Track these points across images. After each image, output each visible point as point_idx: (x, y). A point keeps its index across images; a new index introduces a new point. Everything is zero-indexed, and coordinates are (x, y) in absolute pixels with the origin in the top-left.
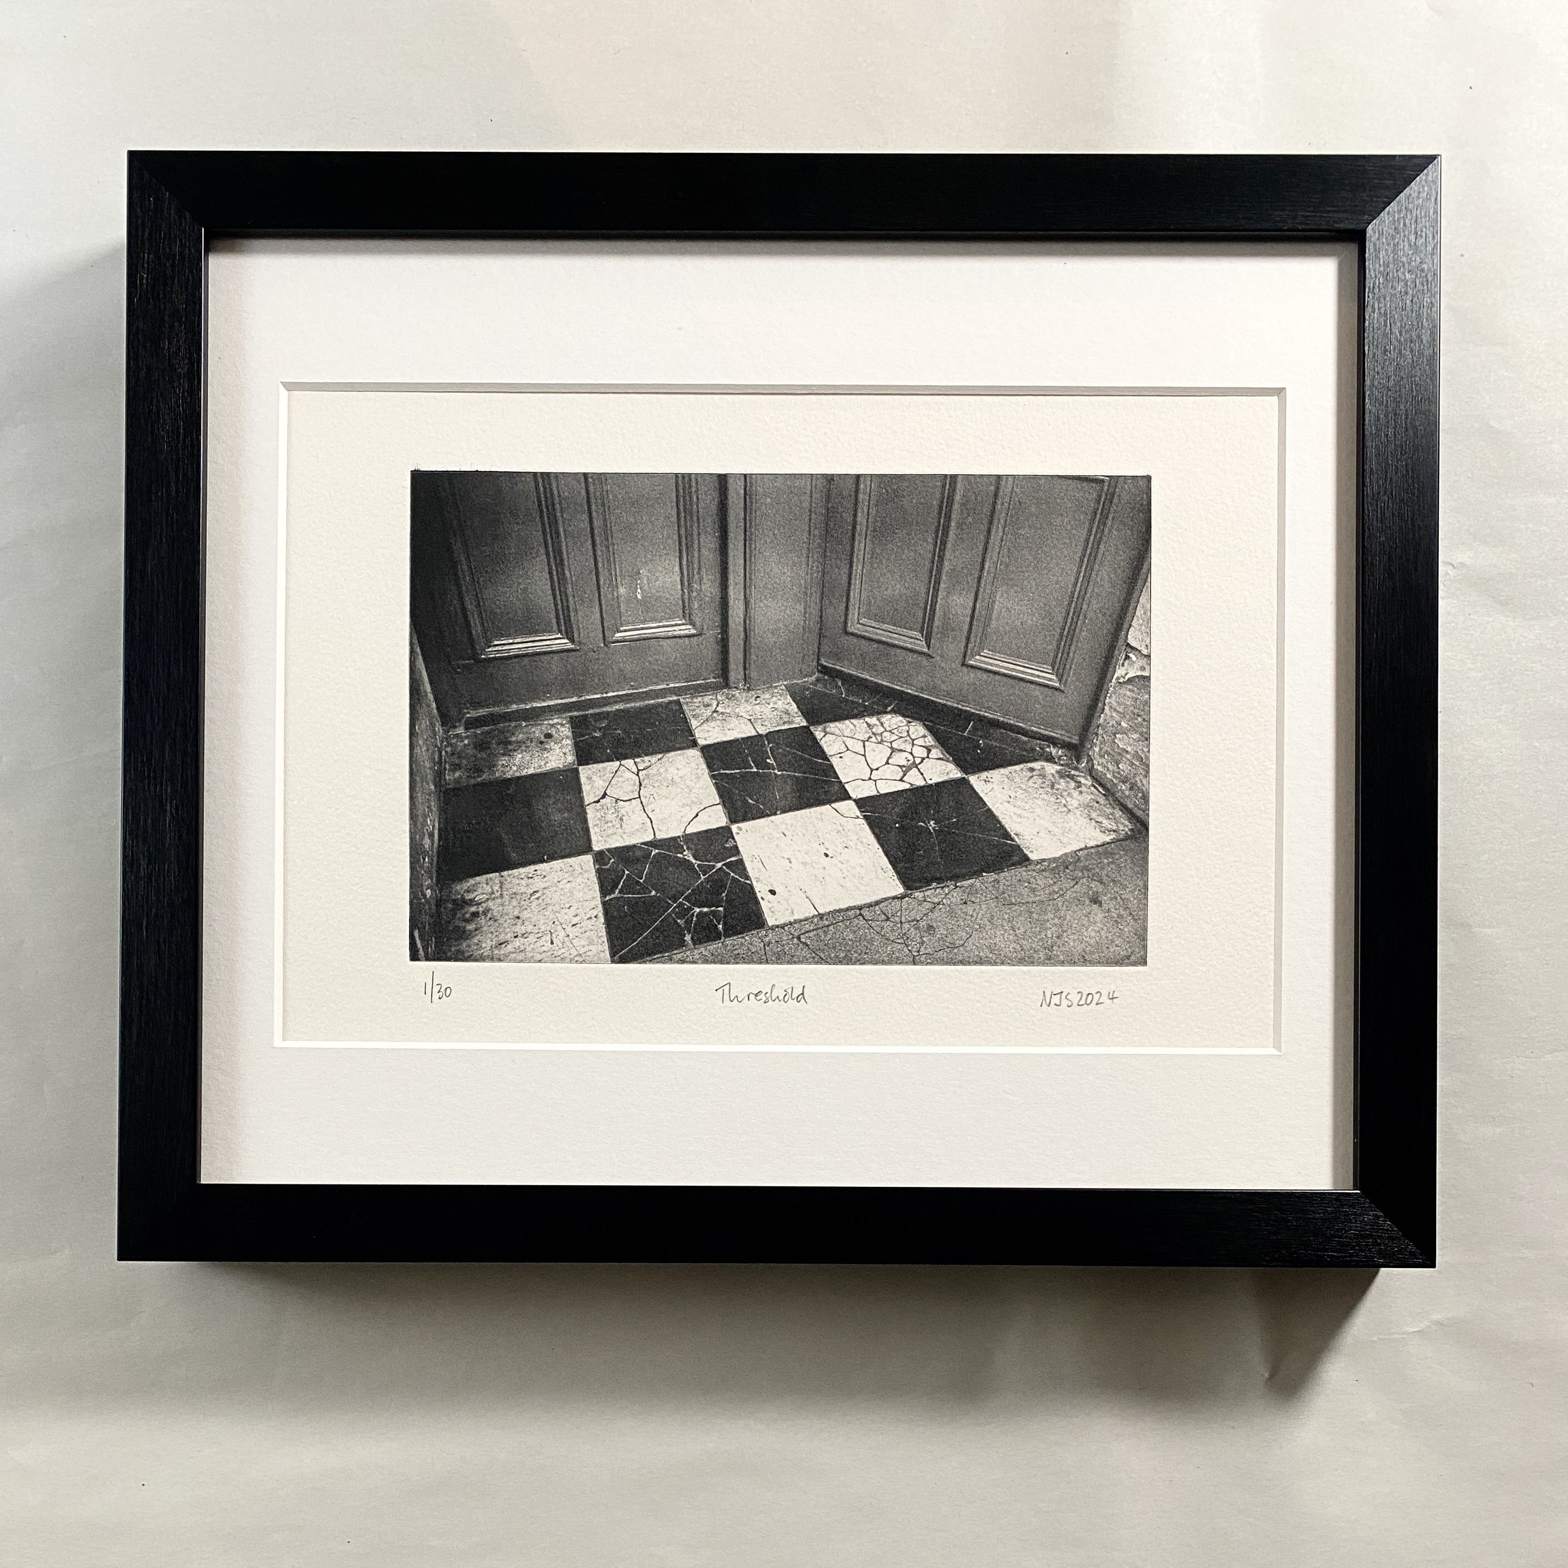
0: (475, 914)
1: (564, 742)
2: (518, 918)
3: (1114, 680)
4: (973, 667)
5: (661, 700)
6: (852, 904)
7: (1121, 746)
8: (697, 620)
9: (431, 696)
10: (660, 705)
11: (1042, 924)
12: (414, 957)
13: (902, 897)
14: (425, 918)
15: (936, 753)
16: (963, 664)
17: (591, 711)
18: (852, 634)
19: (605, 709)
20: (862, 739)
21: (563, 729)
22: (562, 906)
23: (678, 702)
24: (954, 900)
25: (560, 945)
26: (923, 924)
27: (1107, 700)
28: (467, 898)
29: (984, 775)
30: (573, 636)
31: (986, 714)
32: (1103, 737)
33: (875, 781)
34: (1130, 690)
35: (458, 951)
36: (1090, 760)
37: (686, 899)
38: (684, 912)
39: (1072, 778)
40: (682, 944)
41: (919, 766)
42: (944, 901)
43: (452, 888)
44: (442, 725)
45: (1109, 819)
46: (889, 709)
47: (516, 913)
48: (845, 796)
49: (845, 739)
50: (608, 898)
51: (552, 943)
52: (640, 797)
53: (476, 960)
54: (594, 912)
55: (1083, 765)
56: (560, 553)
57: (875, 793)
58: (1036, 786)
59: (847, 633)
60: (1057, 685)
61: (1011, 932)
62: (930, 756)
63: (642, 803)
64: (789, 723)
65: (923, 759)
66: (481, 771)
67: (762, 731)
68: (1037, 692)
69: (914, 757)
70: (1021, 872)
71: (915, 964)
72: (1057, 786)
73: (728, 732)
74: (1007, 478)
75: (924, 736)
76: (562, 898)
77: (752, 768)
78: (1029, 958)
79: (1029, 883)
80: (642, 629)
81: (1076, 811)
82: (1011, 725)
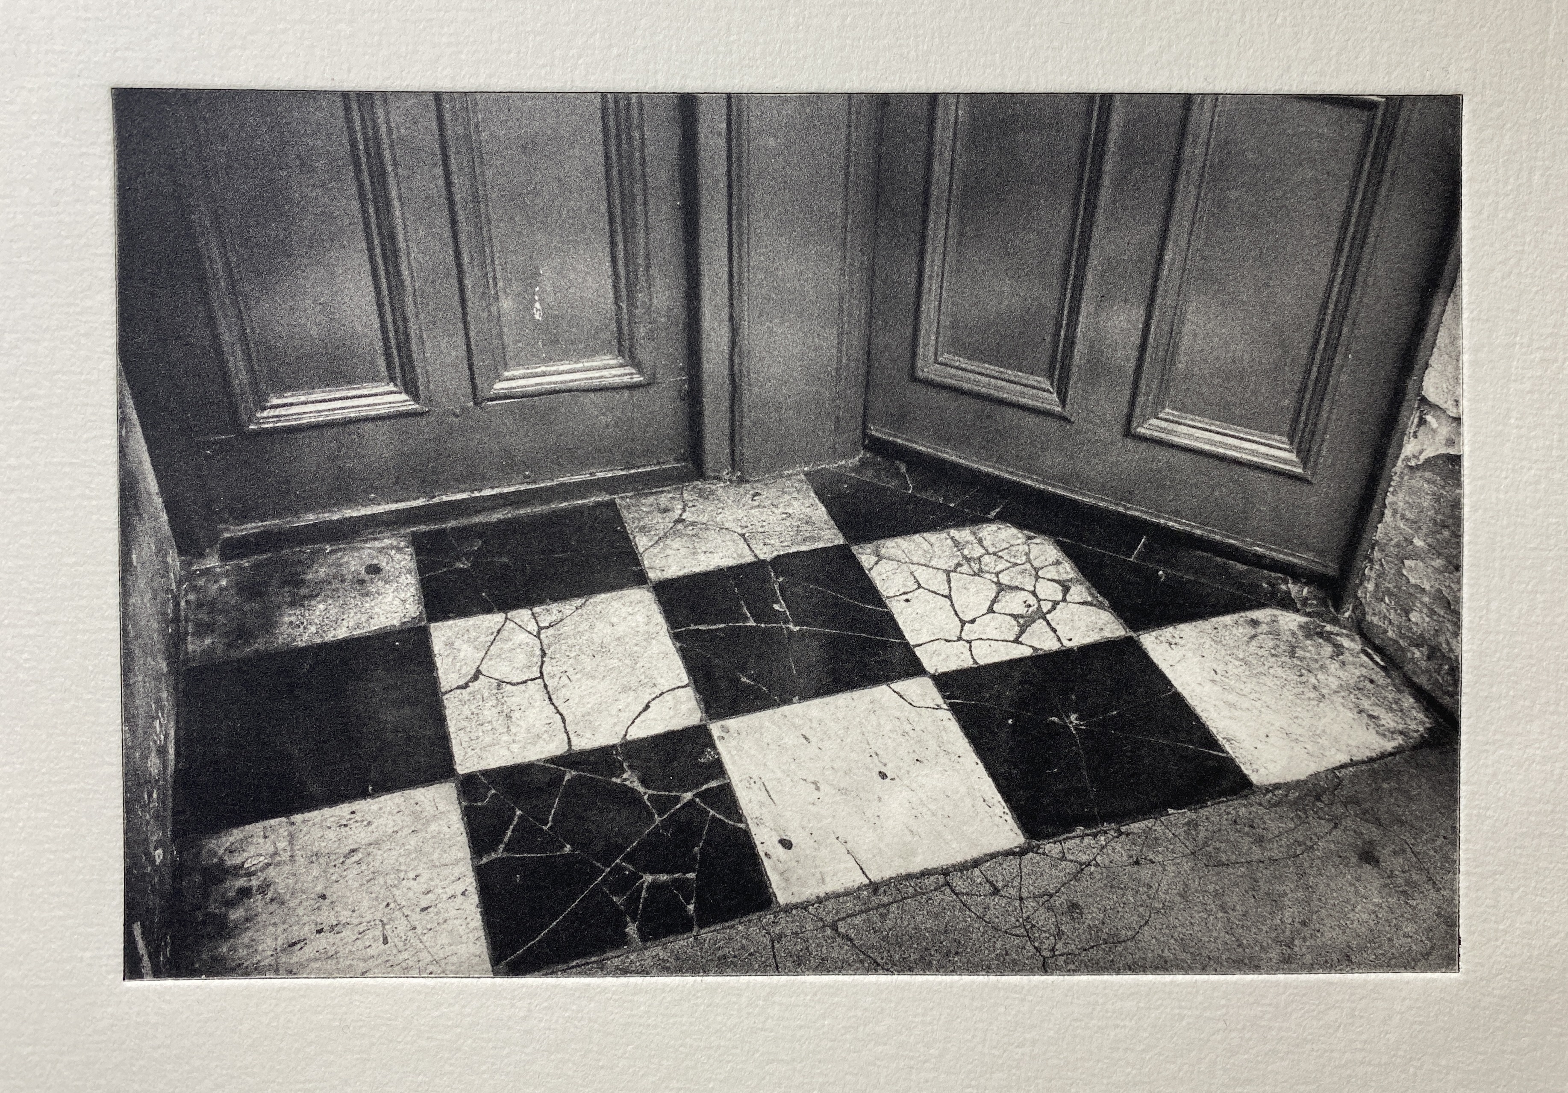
0: (245, 893)
1: (403, 579)
2: (323, 897)
3: (1399, 463)
4: (1144, 439)
5: (580, 502)
6: (931, 864)
7: (1413, 581)
8: (644, 356)
9: (158, 501)
10: (579, 510)
11: (1276, 901)
12: (132, 970)
13: (1021, 852)
14: (153, 901)
15: (1079, 592)
16: (1128, 433)
17: (452, 524)
18: (929, 383)
19: (476, 520)
20: (944, 567)
21: (398, 557)
22: (402, 875)
23: (612, 503)
24: (1117, 857)
25: (400, 945)
26: (1059, 901)
27: (1390, 499)
28: (229, 863)
29: (1168, 632)
30: (417, 389)
31: (1171, 524)
32: (1382, 565)
33: (969, 642)
34: (1429, 481)
35: (214, 959)
36: (1359, 605)
37: (629, 858)
38: (626, 883)
39: (1328, 637)
40: (619, 941)
41: (1048, 617)
42: (1099, 859)
43: (201, 847)
44: (181, 552)
45: (1391, 709)
46: (993, 513)
47: (319, 889)
48: (915, 668)
49: (914, 568)
50: (485, 860)
51: (385, 941)
52: (542, 676)
53: (246, 974)
54: (460, 887)
55: (1347, 615)
56: (392, 237)
57: (969, 663)
58: (1262, 652)
59: (914, 379)
60: (1300, 470)
61: (1220, 915)
62: (1068, 598)
63: (546, 686)
64: (813, 539)
65: (1055, 604)
66: (251, 635)
67: (766, 554)
68: (1264, 482)
69: (1039, 600)
70: (1238, 808)
71: (1046, 972)
72: (1299, 653)
73: (702, 557)
74: (1203, 101)
75: (1058, 563)
76: (402, 860)
77: (746, 619)
78: (1251, 959)
79: (1252, 827)
80: (544, 374)
81: (1334, 697)
82: (1218, 543)
